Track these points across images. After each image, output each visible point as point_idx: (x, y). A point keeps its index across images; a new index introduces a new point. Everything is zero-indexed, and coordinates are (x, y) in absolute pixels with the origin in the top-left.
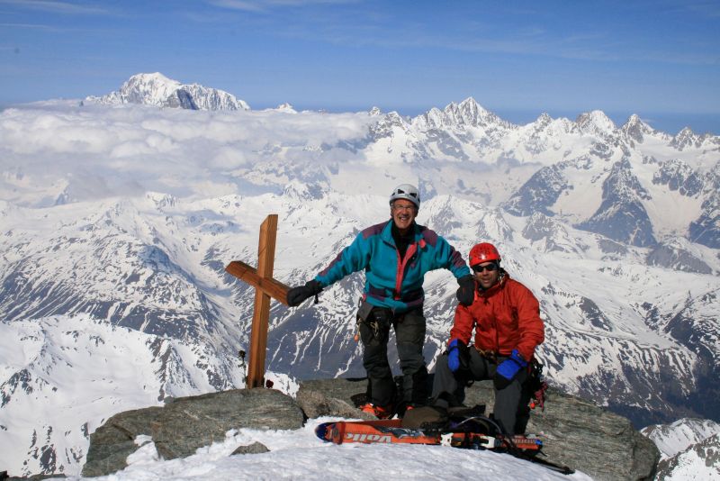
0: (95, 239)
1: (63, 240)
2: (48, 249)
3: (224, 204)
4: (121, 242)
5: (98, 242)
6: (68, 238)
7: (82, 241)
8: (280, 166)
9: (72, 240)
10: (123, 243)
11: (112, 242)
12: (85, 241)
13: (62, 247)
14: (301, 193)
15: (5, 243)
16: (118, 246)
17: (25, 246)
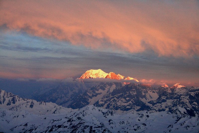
0: (71, 126)
1: (54, 127)
2: (46, 131)
3: (140, 116)
4: (86, 126)
5: (73, 127)
6: (57, 126)
7: (64, 127)
8: (166, 107)
9: (59, 127)
10: (88, 126)
11: (81, 126)
12: (66, 127)
13: (54, 130)
14: (182, 113)
15: (23, 129)
16: (85, 128)
17: (34, 130)
